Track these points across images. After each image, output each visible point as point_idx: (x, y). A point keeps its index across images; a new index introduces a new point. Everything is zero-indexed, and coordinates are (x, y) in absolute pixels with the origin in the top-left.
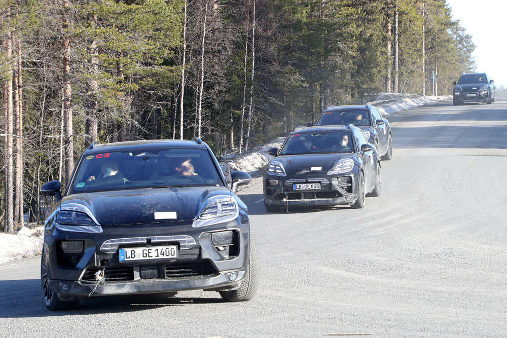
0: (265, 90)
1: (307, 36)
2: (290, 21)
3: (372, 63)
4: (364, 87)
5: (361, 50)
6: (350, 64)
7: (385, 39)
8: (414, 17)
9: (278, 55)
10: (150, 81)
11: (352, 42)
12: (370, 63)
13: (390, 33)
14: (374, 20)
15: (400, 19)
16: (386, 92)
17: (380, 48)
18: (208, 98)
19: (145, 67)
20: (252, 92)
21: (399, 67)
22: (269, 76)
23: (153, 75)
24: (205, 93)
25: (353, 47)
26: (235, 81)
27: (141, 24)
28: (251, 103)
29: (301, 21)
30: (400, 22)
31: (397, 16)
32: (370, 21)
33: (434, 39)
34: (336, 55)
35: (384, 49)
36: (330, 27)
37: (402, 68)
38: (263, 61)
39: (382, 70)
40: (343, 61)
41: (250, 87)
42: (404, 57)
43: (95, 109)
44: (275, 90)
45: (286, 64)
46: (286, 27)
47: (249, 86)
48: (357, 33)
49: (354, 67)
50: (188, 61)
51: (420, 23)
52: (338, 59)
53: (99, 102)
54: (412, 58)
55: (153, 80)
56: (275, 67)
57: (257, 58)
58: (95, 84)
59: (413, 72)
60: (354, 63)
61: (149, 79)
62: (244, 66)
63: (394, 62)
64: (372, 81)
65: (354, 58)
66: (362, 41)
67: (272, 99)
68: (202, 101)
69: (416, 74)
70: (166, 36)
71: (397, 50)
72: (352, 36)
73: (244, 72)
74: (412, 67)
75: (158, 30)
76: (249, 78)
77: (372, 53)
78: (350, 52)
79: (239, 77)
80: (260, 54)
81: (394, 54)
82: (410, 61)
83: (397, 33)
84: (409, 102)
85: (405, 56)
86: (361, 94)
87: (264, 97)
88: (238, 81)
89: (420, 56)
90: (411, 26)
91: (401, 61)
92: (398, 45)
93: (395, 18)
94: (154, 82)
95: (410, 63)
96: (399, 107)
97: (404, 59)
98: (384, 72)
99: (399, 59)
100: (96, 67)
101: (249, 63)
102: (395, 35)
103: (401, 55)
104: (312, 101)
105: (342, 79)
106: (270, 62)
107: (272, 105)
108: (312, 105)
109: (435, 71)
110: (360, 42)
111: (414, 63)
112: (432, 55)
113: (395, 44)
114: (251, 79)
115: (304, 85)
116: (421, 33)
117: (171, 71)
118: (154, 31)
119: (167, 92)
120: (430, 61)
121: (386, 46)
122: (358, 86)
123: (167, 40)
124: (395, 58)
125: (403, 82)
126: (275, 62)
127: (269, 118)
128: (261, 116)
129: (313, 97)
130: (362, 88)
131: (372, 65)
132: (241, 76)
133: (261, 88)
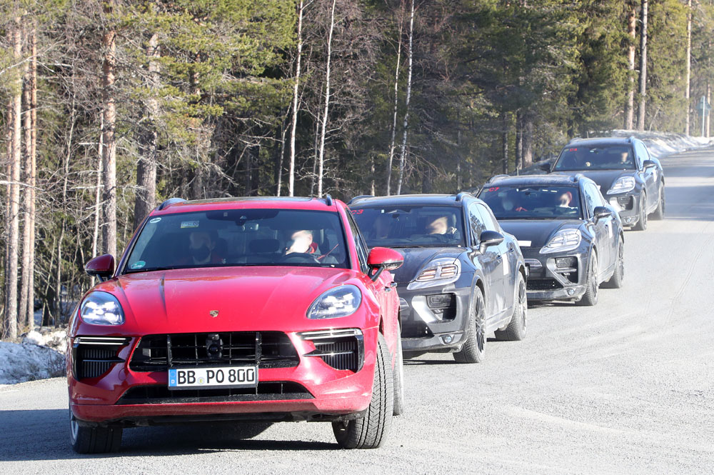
0: (428, 120)
1: (498, 34)
2: (471, 10)
3: (603, 81)
4: (589, 119)
5: (586, 60)
6: (566, 81)
7: (625, 42)
8: (674, 8)
9: (451, 65)
10: (242, 102)
11: (572, 46)
12: (600, 80)
13: (633, 33)
14: (608, 11)
15: (651, 10)
16: (625, 128)
17: (616, 57)
18: (336, 132)
19: (236, 79)
20: (406, 124)
21: (647, 89)
22: (435, 98)
23: (248, 92)
24: (331, 123)
25: (572, 55)
26: (379, 105)
27: (231, 9)
28: (404, 142)
29: (489, 11)
30: (650, 16)
31: (646, 5)
32: (602, 12)
33: (705, 45)
34: (544, 67)
35: (623, 59)
36: (537, 21)
37: (653, 90)
38: (425, 73)
39: (619, 93)
40: (556, 77)
41: (404, 115)
42: (656, 73)
43: (153, 144)
44: (444, 121)
45: (463, 79)
46: (464, 19)
47: (402, 113)
48: (580, 31)
49: (574, 87)
50: (304, 70)
51: (683, 17)
52: (547, 74)
53: (159, 134)
54: (669, 75)
55: (247, 101)
56: (445, 84)
57: (416, 69)
58: (154, 104)
59: (669, 97)
60: (574, 80)
61: (242, 99)
62: (395, 81)
63: (640, 80)
64: (603, 110)
65: (574, 71)
66: (587, 46)
67: (439, 136)
68: (326, 136)
69: (674, 101)
70: (270, 29)
71: (645, 60)
72: (572, 37)
73: (394, 91)
74: (669, 90)
75: (257, 19)
76: (402, 101)
77: (603, 64)
78: (568, 63)
79: (386, 99)
80: (421, 62)
81: (639, 67)
82: (665, 78)
83: (645, 32)
85: (658, 71)
87: (426, 132)
88: (385, 105)
89: (683, 72)
90: (668, 21)
91: (651, 79)
92: (647, 53)
93: (642, 8)
94: (249, 104)
95: (665, 83)
97: (655, 76)
98: (621, 97)
99: (648, 75)
100: (156, 78)
101: (403, 76)
102: (642, 36)
103: (651, 69)
104: (504, 141)
105: (553, 105)
106: (435, 75)
107: (437, 145)
108: (504, 147)
109: (706, 97)
110: (584, 46)
111: (671, 83)
112: (702, 70)
113: (642, 50)
114: (405, 102)
115: (492, 114)
116: (684, 33)
117: (276, 86)
118: (251, 21)
119: (270, 120)
120: (698, 80)
121: (626, 53)
122: (579, 118)
123: (272, 37)
124: (640, 75)
125: (654, 113)
126: (445, 75)
127: (433, 166)
128: (421, 162)
129: (505, 134)
130: (586, 121)
131: (603, 85)
132: (389, 97)
133: (422, 118)
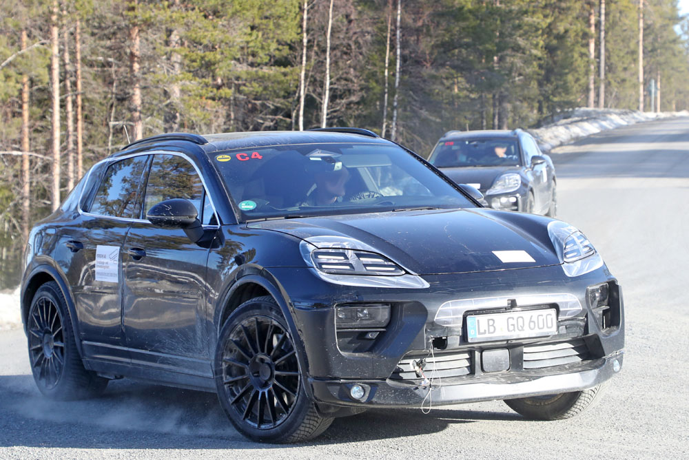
0: (415, 100)
1: (472, 28)
2: (450, 8)
3: (567, 68)
4: (556, 99)
5: (550, 49)
6: (534, 67)
7: (586, 35)
8: (626, 7)
9: (431, 54)
10: (256, 87)
11: (537, 37)
12: (563, 67)
13: (593, 29)
14: (569, 8)
15: (608, 10)
16: (587, 106)
17: (578, 49)
18: (335, 111)
19: (250, 68)
20: (395, 104)
21: (605, 74)
22: (419, 82)
23: (261, 79)
24: (330, 104)
25: (537, 45)
26: (373, 89)
27: (244, 9)
28: (395, 119)
29: (463, 7)
30: (607, 14)
31: (603, 6)
32: (563, 9)
33: (655, 40)
34: (514, 55)
35: (584, 50)
36: (506, 16)
37: (610, 75)
38: (411, 61)
39: (581, 77)
40: (524, 63)
41: (393, 96)
42: (612, 61)
43: (175, 123)
44: (429, 101)
45: (443, 65)
46: (442, 15)
47: (392, 94)
48: (544, 25)
49: (540, 71)
50: (308, 58)
51: (634, 14)
52: (517, 61)
53: (181, 115)
54: (623, 63)
55: (260, 86)
56: (428, 70)
57: (404, 59)
58: (175, 90)
59: (624, 81)
60: (540, 67)
61: (255, 85)
62: (385, 68)
63: (599, 67)
64: (567, 91)
65: (540, 59)
66: (552, 38)
67: (424, 113)
68: (328, 115)
69: (628, 84)
70: (277, 26)
71: (603, 51)
72: (537, 30)
73: (384, 76)
74: (623, 75)
75: (266, 18)
76: (391, 85)
77: (566, 53)
78: (534, 52)
79: (377, 82)
80: (407, 52)
81: (598, 56)
82: (620, 67)
83: (603, 28)
84: (616, 120)
85: (614, 59)
86: (552, 108)
87: (413, 111)
88: (378, 89)
89: (635, 61)
90: (622, 19)
91: (608, 66)
92: (605, 45)
93: (600, 8)
94: (261, 89)
95: (620, 69)
96: (602, 126)
97: (612, 64)
98: (583, 81)
99: (606, 63)
100: (177, 66)
101: (392, 63)
102: (600, 31)
103: (608, 58)
104: (482, 118)
105: (525, 85)
106: (418, 62)
107: (425, 121)
108: (482, 122)
109: (656, 82)
110: (548, 37)
111: (625, 69)
112: (653, 60)
113: (600, 43)
114: (394, 83)
115: (473, 96)
116: (635, 28)
117: (285, 74)
118: (261, 19)
119: (279, 102)
120: (650, 68)
121: (587, 45)
122: (547, 99)
123: (279, 32)
124: (599, 63)
125: (611, 94)
126: (427, 62)
127: (419, 139)
128: (408, 136)
129: (482, 112)
130: (552, 101)
131: (567, 71)
132: (380, 82)
133: (410, 99)
